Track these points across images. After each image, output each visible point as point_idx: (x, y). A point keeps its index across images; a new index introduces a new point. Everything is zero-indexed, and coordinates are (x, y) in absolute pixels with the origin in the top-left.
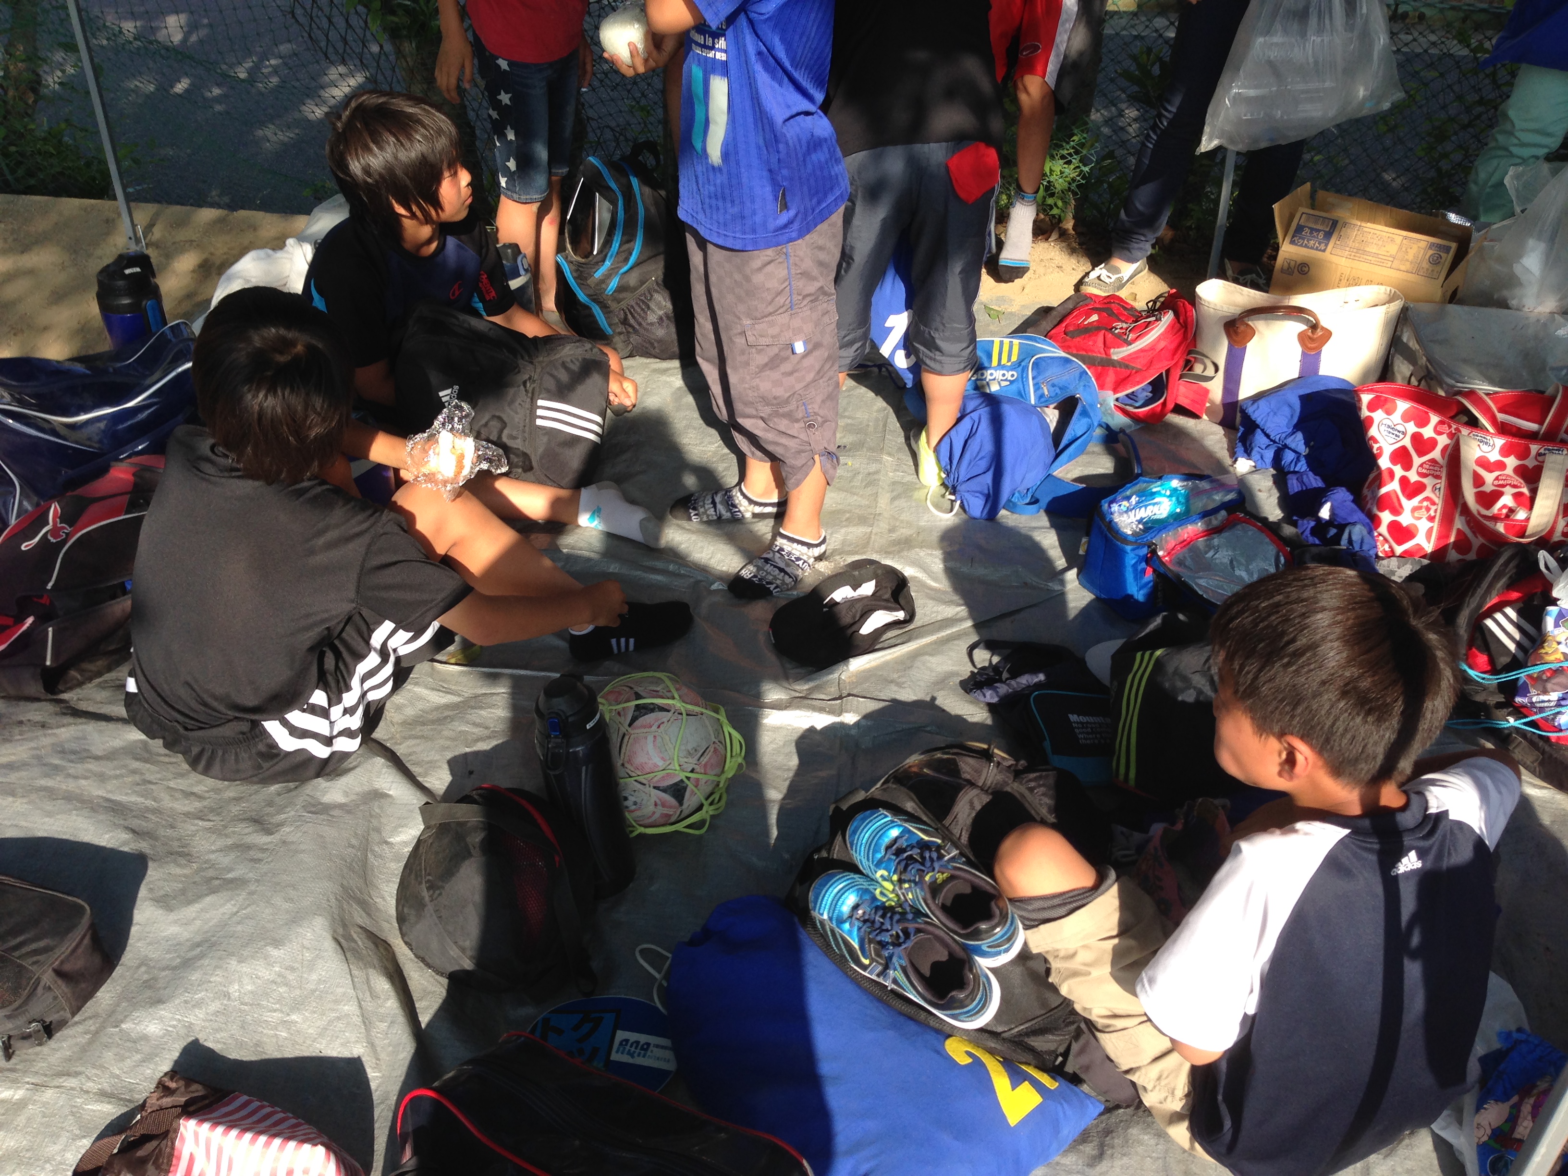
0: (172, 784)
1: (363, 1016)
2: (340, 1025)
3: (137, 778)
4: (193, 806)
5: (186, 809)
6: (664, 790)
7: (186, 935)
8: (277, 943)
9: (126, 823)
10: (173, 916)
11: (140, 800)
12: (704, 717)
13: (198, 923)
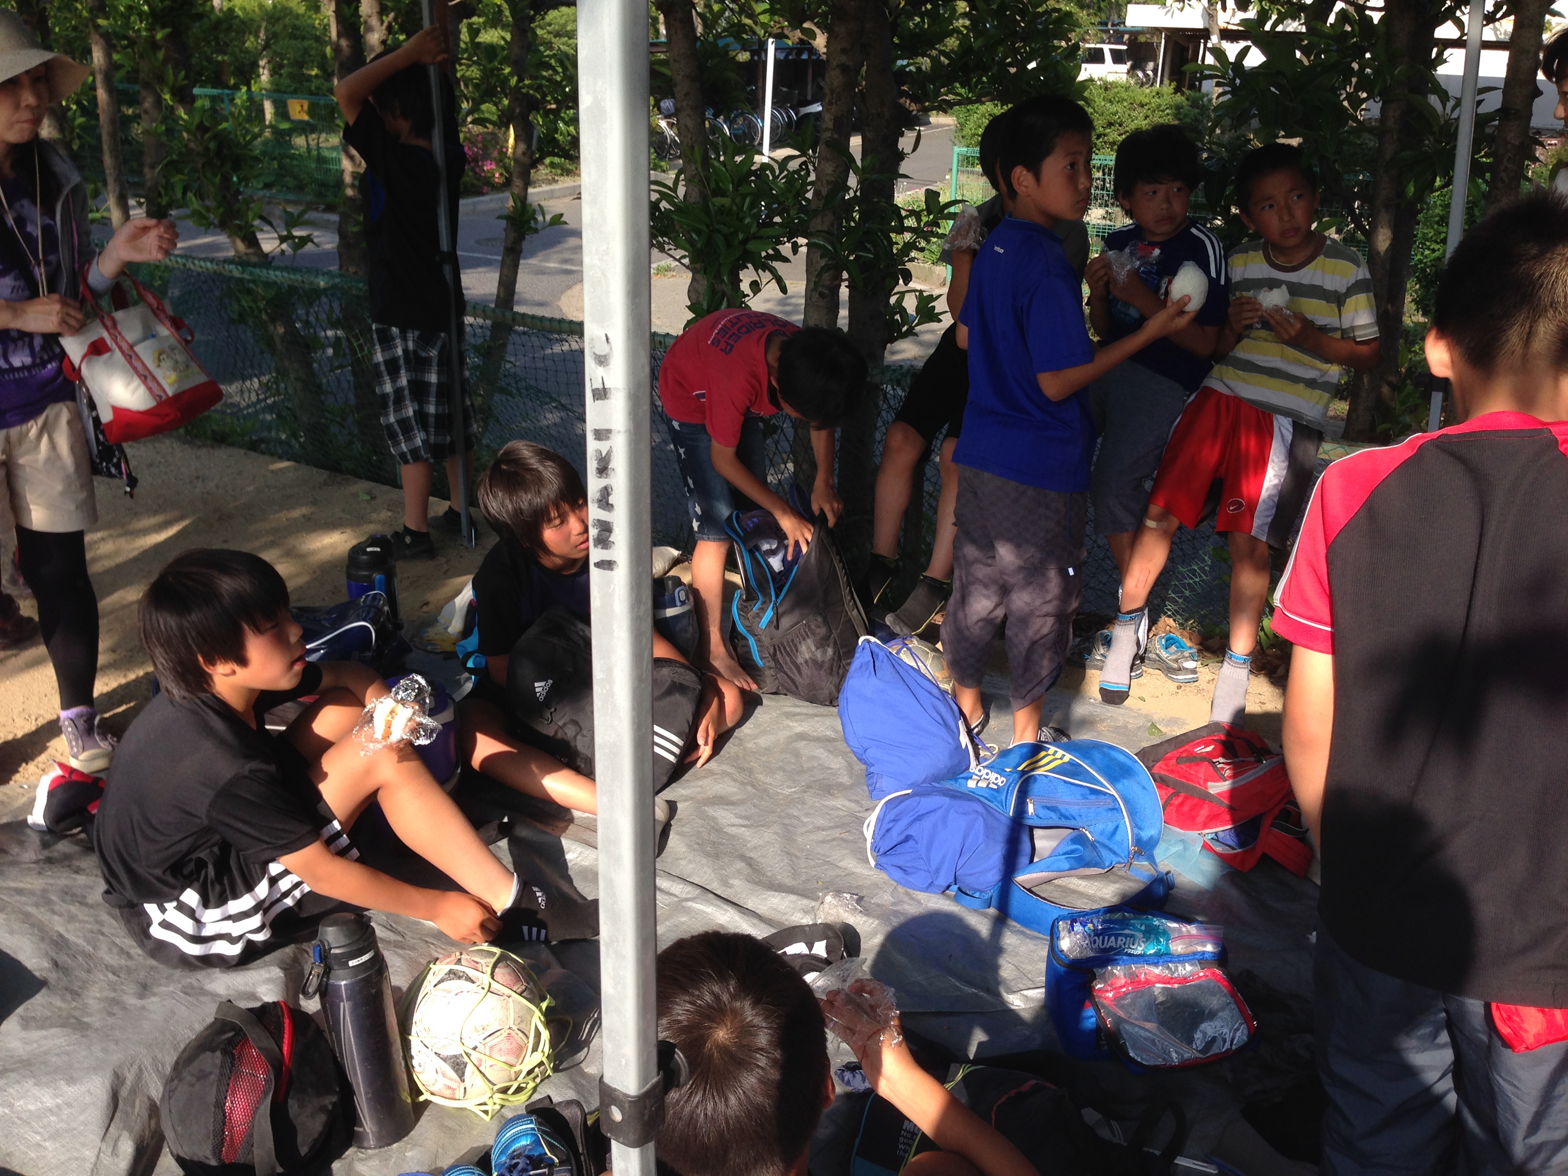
0: (118, 941)
3: (96, 927)
4: (114, 960)
5: (111, 962)
6: (445, 1060)
7: (21, 1052)
8: (71, 1081)
9: (55, 956)
10: (24, 1034)
11: (84, 944)
12: (510, 1000)
13: (35, 1045)
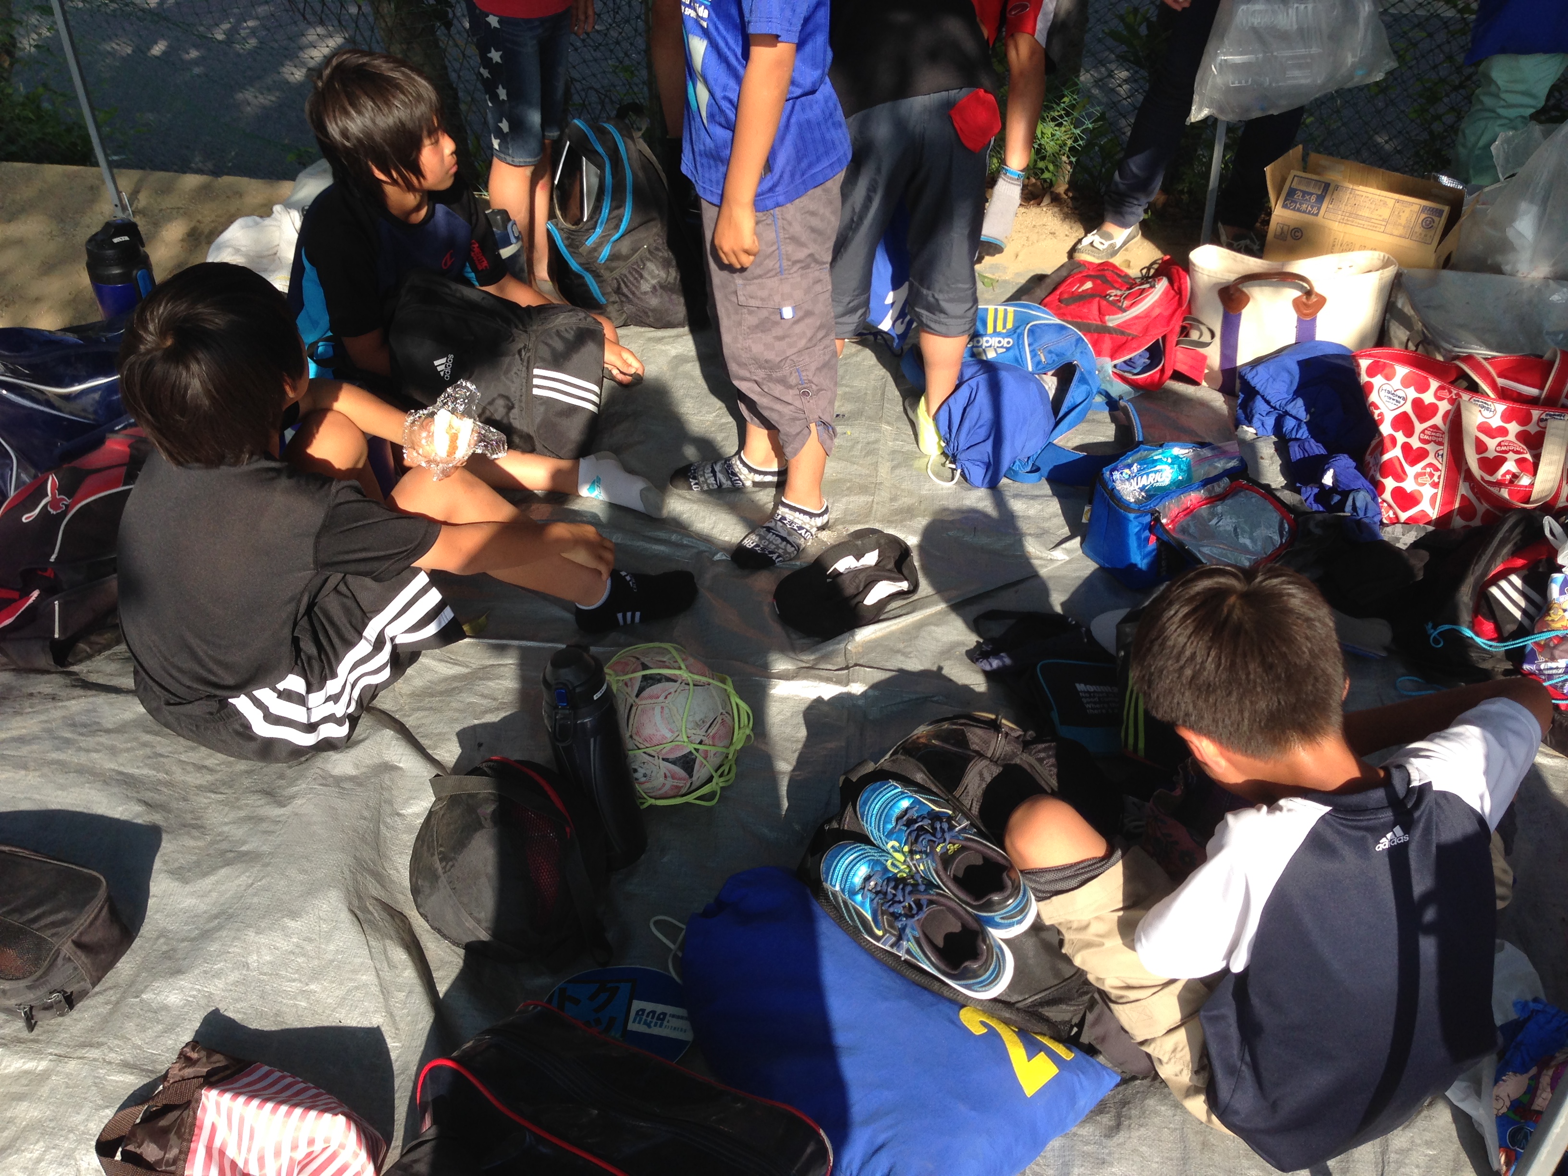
0: (183, 757)
1: (381, 985)
2: (359, 994)
3: (148, 751)
4: (205, 779)
5: (198, 782)
6: (674, 762)
7: (203, 907)
8: (294, 915)
9: (139, 796)
10: (188, 888)
11: (152, 773)
12: (711, 687)
13: (214, 894)
